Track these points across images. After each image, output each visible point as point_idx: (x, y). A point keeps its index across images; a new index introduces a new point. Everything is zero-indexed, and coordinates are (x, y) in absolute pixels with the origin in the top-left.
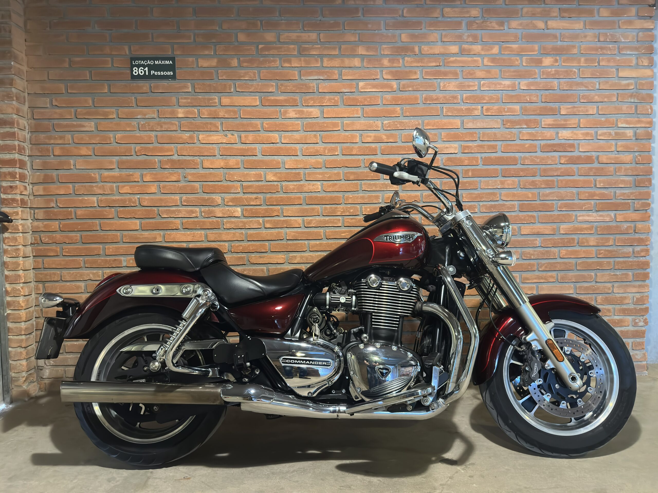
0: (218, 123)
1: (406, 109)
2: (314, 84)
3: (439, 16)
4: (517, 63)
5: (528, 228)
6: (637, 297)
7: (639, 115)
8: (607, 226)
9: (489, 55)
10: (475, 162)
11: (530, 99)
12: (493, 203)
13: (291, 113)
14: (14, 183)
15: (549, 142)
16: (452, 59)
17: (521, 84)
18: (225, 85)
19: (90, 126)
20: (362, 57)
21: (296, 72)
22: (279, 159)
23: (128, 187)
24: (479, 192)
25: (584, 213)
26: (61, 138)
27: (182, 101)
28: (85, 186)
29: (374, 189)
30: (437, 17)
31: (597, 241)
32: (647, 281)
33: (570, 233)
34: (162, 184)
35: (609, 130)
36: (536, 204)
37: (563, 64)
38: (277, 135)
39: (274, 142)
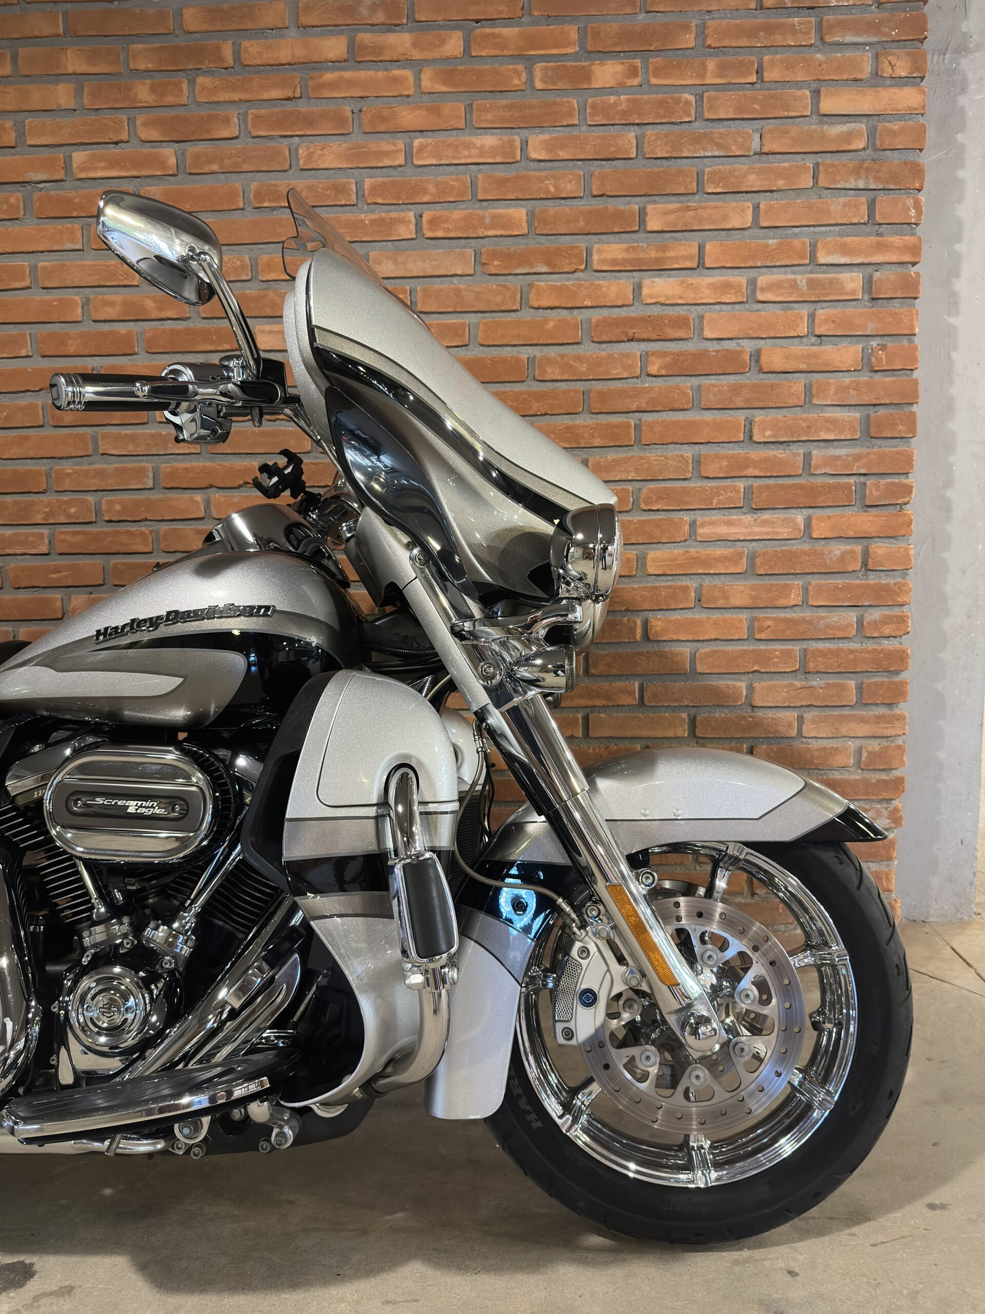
6: (870, 749)
7: (883, 229)
8: (782, 552)
9: (434, 61)
11: (554, 187)
16: (329, 76)
17: (529, 143)
25: (715, 516)
29: (131, 449)
31: (754, 593)
32: (901, 705)
33: (674, 573)
35: (794, 273)
37: (654, 81)
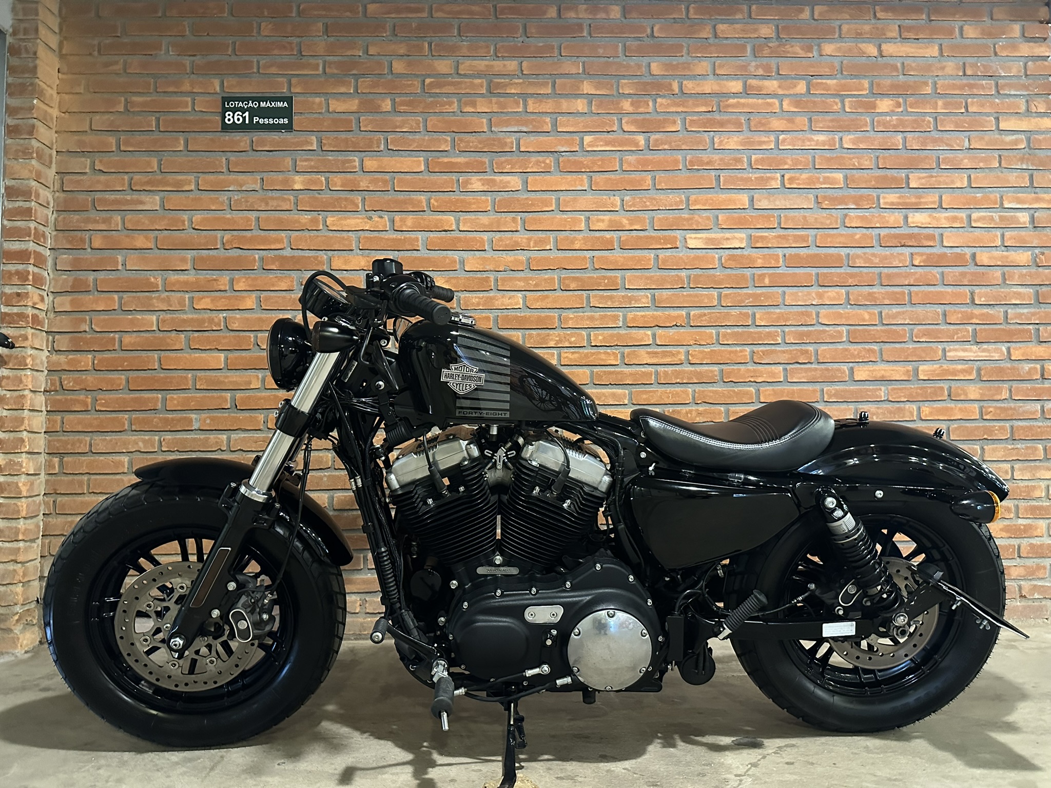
0: (358, 199)
1: (660, 177)
2: (513, 138)
3: (710, 36)
4: (835, 107)
5: (865, 371)
10: (773, 262)
12: (805, 329)
13: (476, 183)
14: (24, 289)
15: (893, 231)
18: (370, 139)
19: (153, 202)
20: (590, 97)
21: (485, 120)
22: (456, 255)
23: (208, 300)
24: (783, 311)
26: (105, 221)
27: (302, 165)
28: (139, 297)
30: (705, 37)
34: (263, 294)
36: (877, 330)
38: (452, 218)
39: (446, 229)
